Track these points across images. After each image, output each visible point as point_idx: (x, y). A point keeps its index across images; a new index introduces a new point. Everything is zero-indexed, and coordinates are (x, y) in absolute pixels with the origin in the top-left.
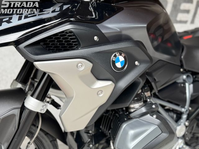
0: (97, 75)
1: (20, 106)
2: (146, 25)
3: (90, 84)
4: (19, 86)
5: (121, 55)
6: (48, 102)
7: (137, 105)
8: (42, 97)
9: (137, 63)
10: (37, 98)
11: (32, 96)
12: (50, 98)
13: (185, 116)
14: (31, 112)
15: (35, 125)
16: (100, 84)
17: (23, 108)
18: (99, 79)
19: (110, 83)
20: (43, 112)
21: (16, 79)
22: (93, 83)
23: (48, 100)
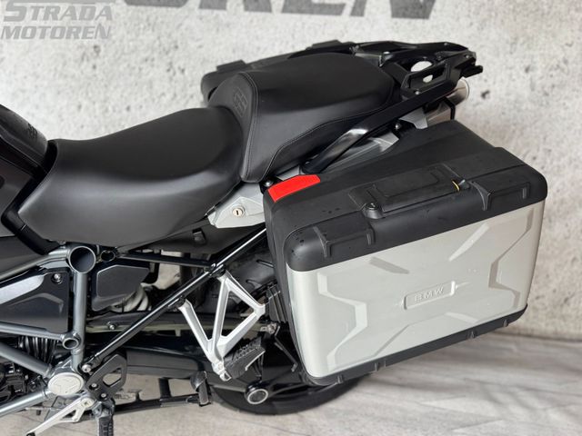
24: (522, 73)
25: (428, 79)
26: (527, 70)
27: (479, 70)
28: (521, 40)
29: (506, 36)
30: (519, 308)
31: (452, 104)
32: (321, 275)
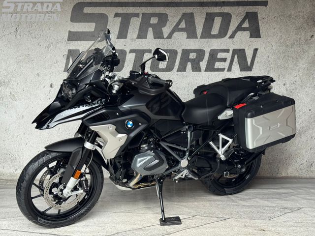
0: (118, 131)
1: (82, 147)
2: (145, 104)
3: (115, 136)
4: (80, 136)
5: (130, 121)
6: (96, 145)
7: (144, 146)
8: (93, 142)
9: (140, 124)
10: (91, 143)
11: (88, 141)
12: (97, 142)
13: (187, 153)
14: (87, 149)
15: (89, 157)
16: (120, 135)
17: (84, 148)
18: (119, 133)
19: (125, 135)
20: (94, 150)
21: (78, 132)
22: (117, 135)
23: (96, 143)
24: (283, 86)
25: (263, 83)
26: (284, 85)
27: (275, 81)
28: (281, 76)
29: (276, 75)
30: (294, 134)
31: (270, 90)
32: (254, 119)
